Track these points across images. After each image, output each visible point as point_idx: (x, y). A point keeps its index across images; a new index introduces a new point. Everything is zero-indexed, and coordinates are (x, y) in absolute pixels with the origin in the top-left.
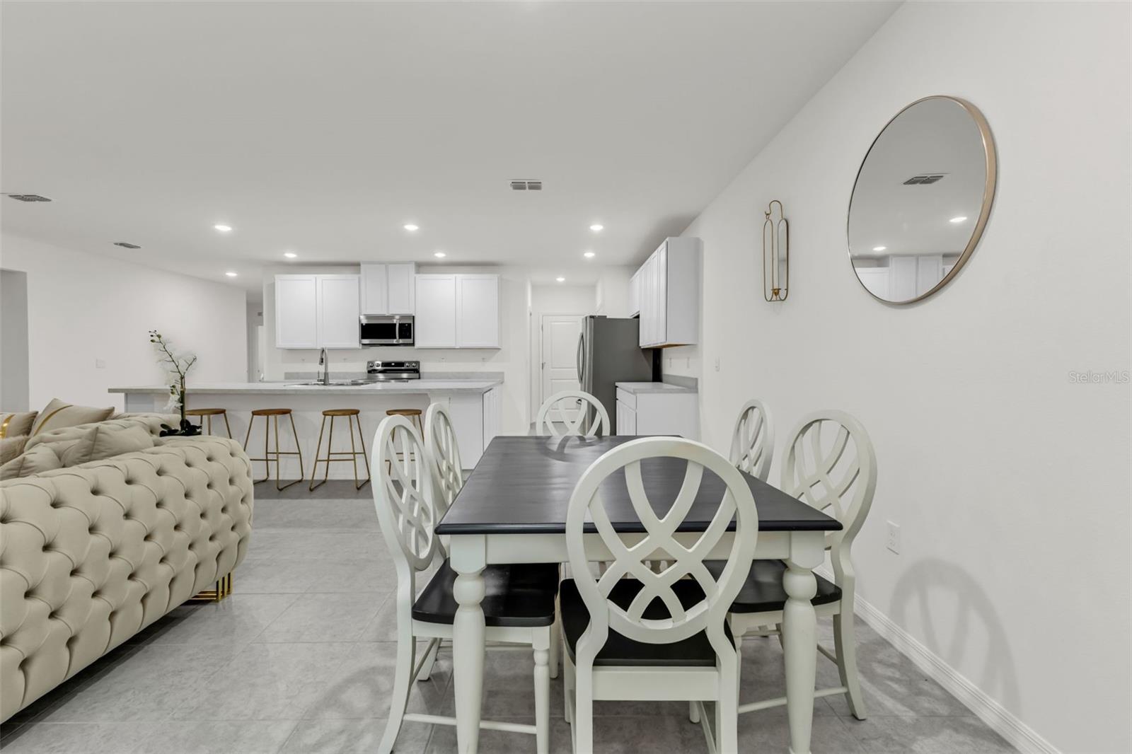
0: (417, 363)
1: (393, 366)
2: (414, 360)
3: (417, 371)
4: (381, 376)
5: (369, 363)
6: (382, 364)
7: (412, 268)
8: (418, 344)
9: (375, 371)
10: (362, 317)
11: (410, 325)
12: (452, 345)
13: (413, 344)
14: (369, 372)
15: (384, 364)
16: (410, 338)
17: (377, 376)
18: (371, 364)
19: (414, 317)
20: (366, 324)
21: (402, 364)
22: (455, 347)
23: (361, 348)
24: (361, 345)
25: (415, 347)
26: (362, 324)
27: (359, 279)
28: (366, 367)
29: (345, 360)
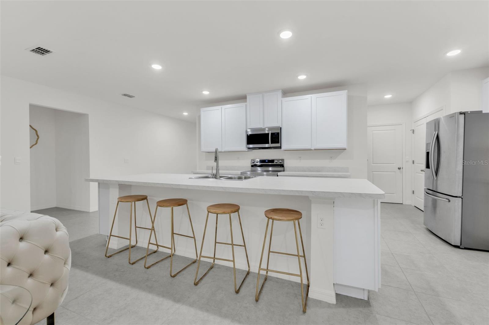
0: (283, 160)
1: (267, 162)
2: (281, 158)
3: (282, 166)
4: (259, 169)
5: (252, 160)
6: (260, 160)
7: (280, 94)
8: (283, 147)
9: (256, 166)
10: (249, 130)
11: (278, 133)
12: (308, 146)
13: (280, 147)
14: (252, 166)
15: (262, 161)
16: (279, 143)
17: (257, 169)
18: (253, 161)
19: (281, 128)
20: (250, 135)
21: (272, 161)
22: (311, 148)
23: (247, 151)
24: (247, 148)
25: (282, 149)
26: (247, 135)
27: (246, 105)
28: (250, 163)
29: (238, 158)
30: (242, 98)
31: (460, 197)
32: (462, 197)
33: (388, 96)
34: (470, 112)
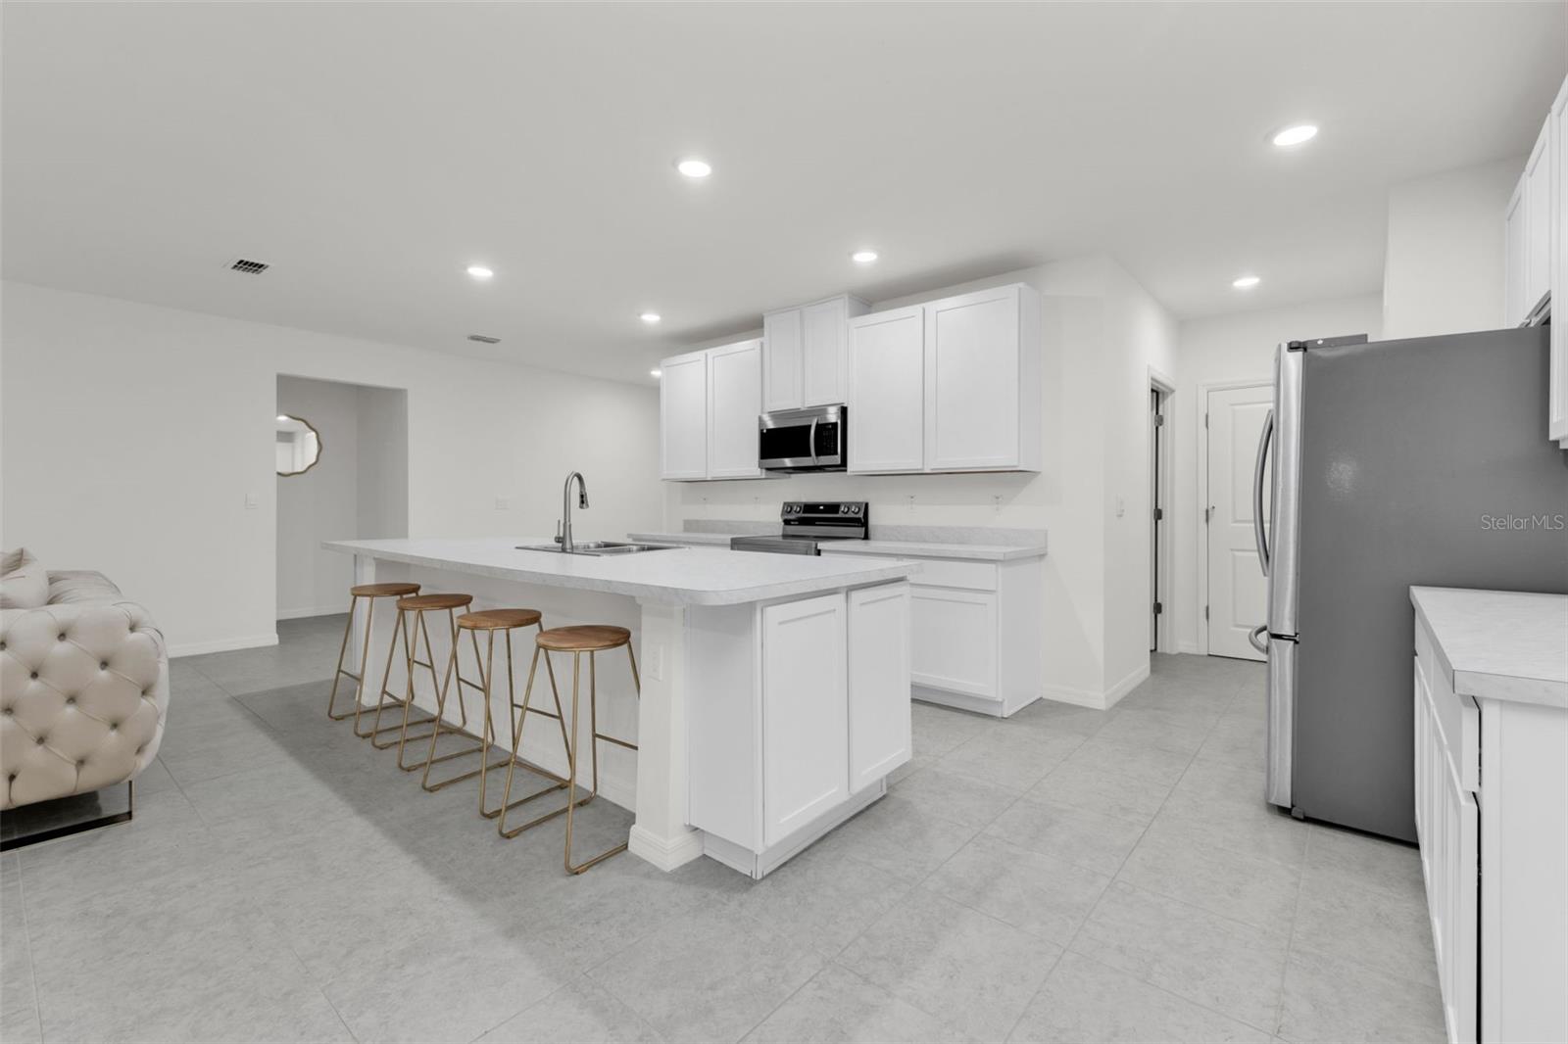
0: (862, 506)
1: (822, 512)
2: (855, 500)
3: (865, 522)
5: (783, 504)
6: (804, 505)
7: (842, 307)
8: (852, 467)
9: (793, 520)
10: (763, 417)
11: (837, 426)
12: (916, 464)
13: (844, 466)
14: (789, 522)
15: (808, 508)
16: (838, 453)
18: (788, 508)
19: (845, 409)
20: (768, 430)
21: (833, 508)
22: (922, 469)
23: (764, 477)
24: (764, 471)
25: (848, 473)
26: (762, 431)
27: (762, 344)
28: (780, 513)
29: (756, 498)
30: (752, 326)
31: (1289, 638)
32: (1297, 639)
33: (1246, 283)
34: (1324, 340)
